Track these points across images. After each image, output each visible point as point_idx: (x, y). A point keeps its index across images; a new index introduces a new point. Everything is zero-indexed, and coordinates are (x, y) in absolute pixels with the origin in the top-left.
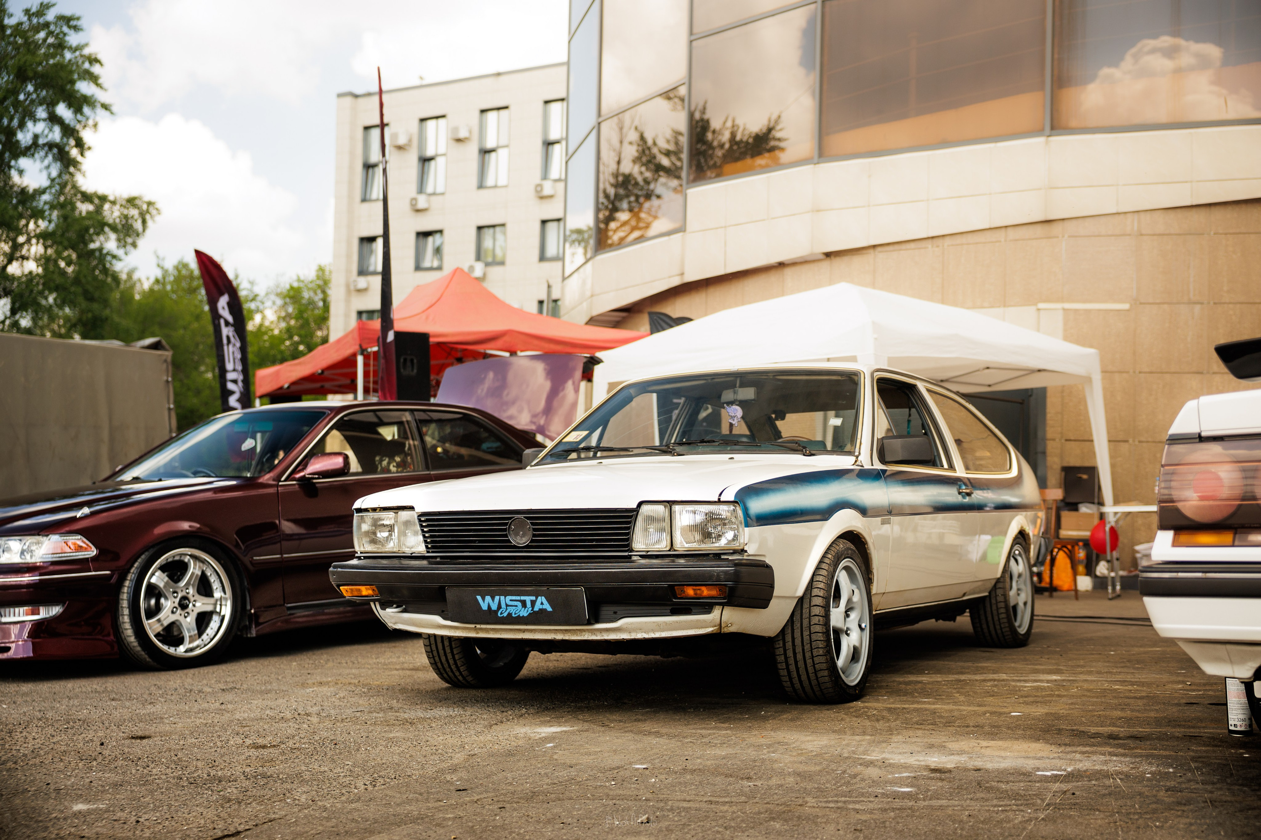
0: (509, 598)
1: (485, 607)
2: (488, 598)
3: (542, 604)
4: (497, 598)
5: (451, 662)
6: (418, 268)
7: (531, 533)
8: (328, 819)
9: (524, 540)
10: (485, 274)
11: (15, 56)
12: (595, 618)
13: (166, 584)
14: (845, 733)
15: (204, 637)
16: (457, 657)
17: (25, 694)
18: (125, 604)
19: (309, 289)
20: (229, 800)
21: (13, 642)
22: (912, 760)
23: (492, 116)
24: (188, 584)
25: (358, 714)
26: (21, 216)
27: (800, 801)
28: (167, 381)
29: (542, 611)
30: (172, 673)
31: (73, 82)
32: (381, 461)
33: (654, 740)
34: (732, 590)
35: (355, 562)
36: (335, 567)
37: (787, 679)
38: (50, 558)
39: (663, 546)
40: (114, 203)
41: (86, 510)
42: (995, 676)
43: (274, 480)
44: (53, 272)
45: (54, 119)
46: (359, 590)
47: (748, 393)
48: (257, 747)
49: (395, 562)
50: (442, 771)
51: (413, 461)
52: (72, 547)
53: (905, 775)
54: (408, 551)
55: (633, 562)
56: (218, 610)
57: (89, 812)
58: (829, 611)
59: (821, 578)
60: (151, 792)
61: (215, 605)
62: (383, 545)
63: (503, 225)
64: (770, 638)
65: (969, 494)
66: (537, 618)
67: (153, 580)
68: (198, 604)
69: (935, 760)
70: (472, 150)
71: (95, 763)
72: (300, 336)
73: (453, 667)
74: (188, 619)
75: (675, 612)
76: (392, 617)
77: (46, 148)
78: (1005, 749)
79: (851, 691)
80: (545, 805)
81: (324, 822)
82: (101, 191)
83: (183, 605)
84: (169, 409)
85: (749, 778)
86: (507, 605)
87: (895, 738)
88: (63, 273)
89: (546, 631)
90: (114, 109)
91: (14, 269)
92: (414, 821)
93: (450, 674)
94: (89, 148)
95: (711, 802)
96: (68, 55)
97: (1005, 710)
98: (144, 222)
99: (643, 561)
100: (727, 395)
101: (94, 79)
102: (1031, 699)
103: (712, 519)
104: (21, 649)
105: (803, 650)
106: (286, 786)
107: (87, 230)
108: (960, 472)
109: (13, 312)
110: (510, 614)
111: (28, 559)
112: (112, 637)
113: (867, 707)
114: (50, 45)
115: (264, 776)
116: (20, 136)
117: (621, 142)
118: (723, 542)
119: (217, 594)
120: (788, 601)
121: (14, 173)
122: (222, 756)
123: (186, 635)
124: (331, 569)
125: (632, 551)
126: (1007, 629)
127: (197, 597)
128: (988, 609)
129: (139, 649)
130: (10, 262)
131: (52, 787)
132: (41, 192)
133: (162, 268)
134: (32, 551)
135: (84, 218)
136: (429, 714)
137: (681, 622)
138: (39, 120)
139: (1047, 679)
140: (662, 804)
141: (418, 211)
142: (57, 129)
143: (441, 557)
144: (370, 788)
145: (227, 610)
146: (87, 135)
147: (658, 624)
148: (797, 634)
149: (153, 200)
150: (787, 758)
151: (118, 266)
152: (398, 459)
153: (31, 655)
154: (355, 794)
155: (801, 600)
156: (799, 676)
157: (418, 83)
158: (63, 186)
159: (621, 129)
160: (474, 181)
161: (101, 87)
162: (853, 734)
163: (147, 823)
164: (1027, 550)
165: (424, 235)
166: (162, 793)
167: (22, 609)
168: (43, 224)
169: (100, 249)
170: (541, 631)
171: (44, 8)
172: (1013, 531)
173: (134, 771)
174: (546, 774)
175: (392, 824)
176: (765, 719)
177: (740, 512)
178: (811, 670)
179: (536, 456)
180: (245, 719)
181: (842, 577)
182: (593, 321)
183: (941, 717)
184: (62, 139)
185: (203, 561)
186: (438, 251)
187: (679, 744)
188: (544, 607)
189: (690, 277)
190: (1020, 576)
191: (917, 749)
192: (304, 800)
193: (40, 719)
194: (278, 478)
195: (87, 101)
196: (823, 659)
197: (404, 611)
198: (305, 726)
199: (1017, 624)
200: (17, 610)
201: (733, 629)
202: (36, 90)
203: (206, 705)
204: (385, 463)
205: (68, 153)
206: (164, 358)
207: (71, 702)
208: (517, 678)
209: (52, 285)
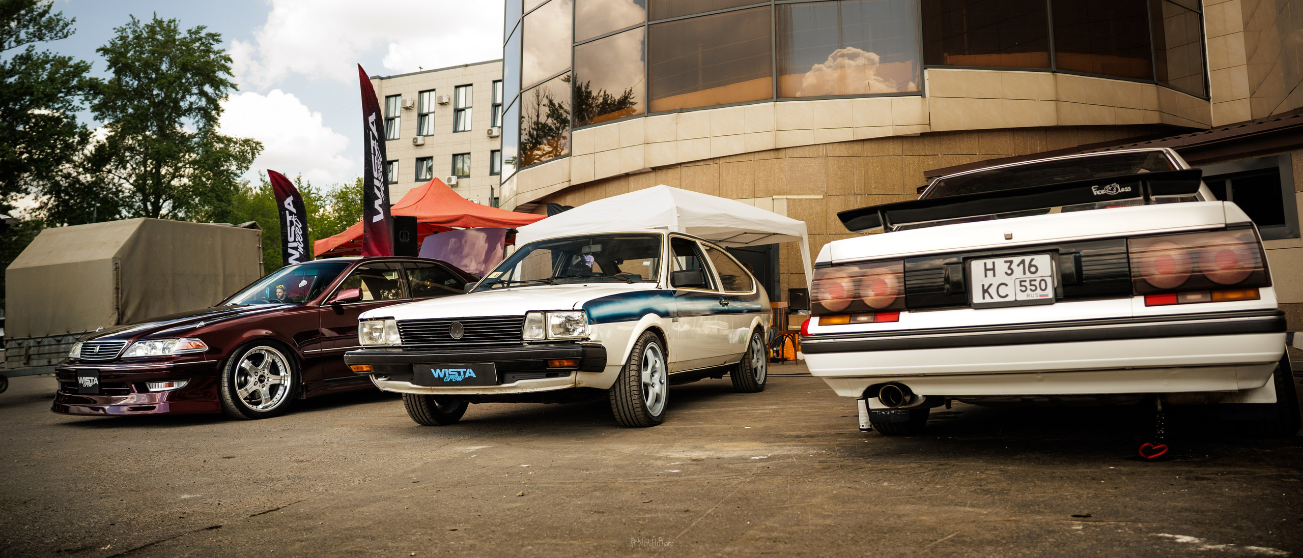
0: (450, 370)
1: (436, 376)
2: (438, 371)
3: (470, 373)
4: (443, 370)
5: (420, 410)
6: (417, 180)
7: (463, 331)
8: (333, 500)
9: (459, 335)
10: (457, 183)
11: (180, 57)
12: (502, 381)
13: (251, 367)
14: (648, 443)
15: (274, 399)
16: (423, 407)
17: (164, 434)
18: (225, 380)
19: (352, 193)
20: (276, 491)
21: (157, 403)
22: (683, 455)
23: (462, 90)
24: (264, 367)
25: (362, 442)
26: (181, 151)
27: (614, 480)
28: (259, 247)
29: (470, 377)
30: (254, 421)
31: (214, 72)
32: (384, 293)
33: (536, 451)
34: (581, 361)
35: (359, 351)
36: (348, 354)
37: (617, 414)
38: (180, 352)
39: (541, 336)
40: (236, 143)
41: (202, 323)
42: (741, 408)
43: (317, 304)
44: (198, 184)
45: (202, 93)
46: (362, 368)
47: (597, 248)
48: (297, 461)
49: (384, 350)
50: (407, 472)
51: (402, 292)
52: (194, 346)
53: (677, 463)
54: (391, 344)
55: (524, 347)
56: (283, 383)
57: (190, 499)
58: (641, 373)
59: (636, 354)
60: (230, 487)
61: (281, 380)
62: (376, 341)
63: (469, 154)
64: (606, 390)
65: (726, 304)
66: (467, 382)
67: (243, 365)
68: (270, 380)
69: (696, 454)
70: (450, 109)
71: (199, 472)
72: (346, 221)
73: (421, 413)
74: (264, 389)
75: (549, 375)
76: (382, 384)
77: (197, 111)
78: (737, 447)
79: (656, 420)
80: (464, 489)
81: (331, 502)
82: (229, 135)
83: (261, 380)
84: (260, 264)
85: (587, 470)
86: (449, 375)
87: (676, 444)
88: (204, 184)
89: (473, 389)
90: (238, 87)
91: (175, 182)
92: (385, 499)
93: (420, 418)
94: (223, 111)
95: (562, 483)
96: (212, 56)
97: (742, 426)
98: (253, 154)
99: (529, 346)
100: (585, 249)
101: (227, 70)
102: (758, 419)
103: (569, 320)
104: (162, 408)
105: (626, 396)
106: (311, 482)
107: (220, 159)
108: (722, 291)
109: (174, 208)
110: (451, 380)
111: (167, 353)
112: (218, 400)
113: (664, 428)
114: (202, 50)
115: (299, 477)
116: (182, 104)
117: (539, 105)
118: (576, 334)
119: (282, 374)
120: (617, 368)
121: (177, 125)
122: (276, 467)
123: (263, 398)
124: (345, 355)
125: (523, 340)
126: (751, 382)
127: (270, 375)
128: (740, 371)
129: (234, 407)
130: (173, 178)
131: (170, 486)
132: (192, 137)
133: (264, 181)
134: (169, 348)
135: (218, 152)
136: (405, 441)
137: (552, 382)
138: (193, 94)
139: (769, 408)
140: (533, 486)
141: (417, 145)
142: (204, 99)
143: (411, 347)
144: (362, 482)
145: (288, 383)
146: (222, 103)
147: (539, 383)
148: (622, 387)
149: (259, 141)
150: (612, 458)
151: (238, 180)
152: (393, 291)
153: (169, 411)
154: (352, 486)
155: (624, 367)
156: (624, 412)
157: (419, 70)
158: (206, 133)
159: (538, 96)
160: (451, 128)
161: (231, 75)
162: (653, 443)
163: (225, 505)
164: (762, 335)
165: (420, 160)
166: (236, 488)
167: (163, 383)
168: (194, 156)
169: (227, 170)
170: (470, 389)
171: (200, 28)
172: (754, 324)
173: (221, 476)
174: (468, 472)
175: (371, 502)
176: (604, 437)
177: (586, 316)
178: (631, 408)
179: (472, 288)
180: (293, 446)
181: (649, 353)
182: (518, 209)
183: (705, 432)
184: (206, 105)
185: (273, 354)
186: (430, 169)
187: (551, 452)
188: (471, 375)
189: (575, 182)
190: (758, 351)
191: (687, 449)
192: (321, 490)
193: (170, 448)
194: (319, 304)
195: (223, 83)
196: (637, 401)
197: (389, 380)
198: (329, 449)
199: (757, 379)
200: (160, 384)
201: (583, 385)
202: (192, 77)
203: (271, 438)
204: (386, 294)
205: (210, 113)
206: (257, 233)
207: (190, 438)
208: (461, 419)
209: (198, 192)
